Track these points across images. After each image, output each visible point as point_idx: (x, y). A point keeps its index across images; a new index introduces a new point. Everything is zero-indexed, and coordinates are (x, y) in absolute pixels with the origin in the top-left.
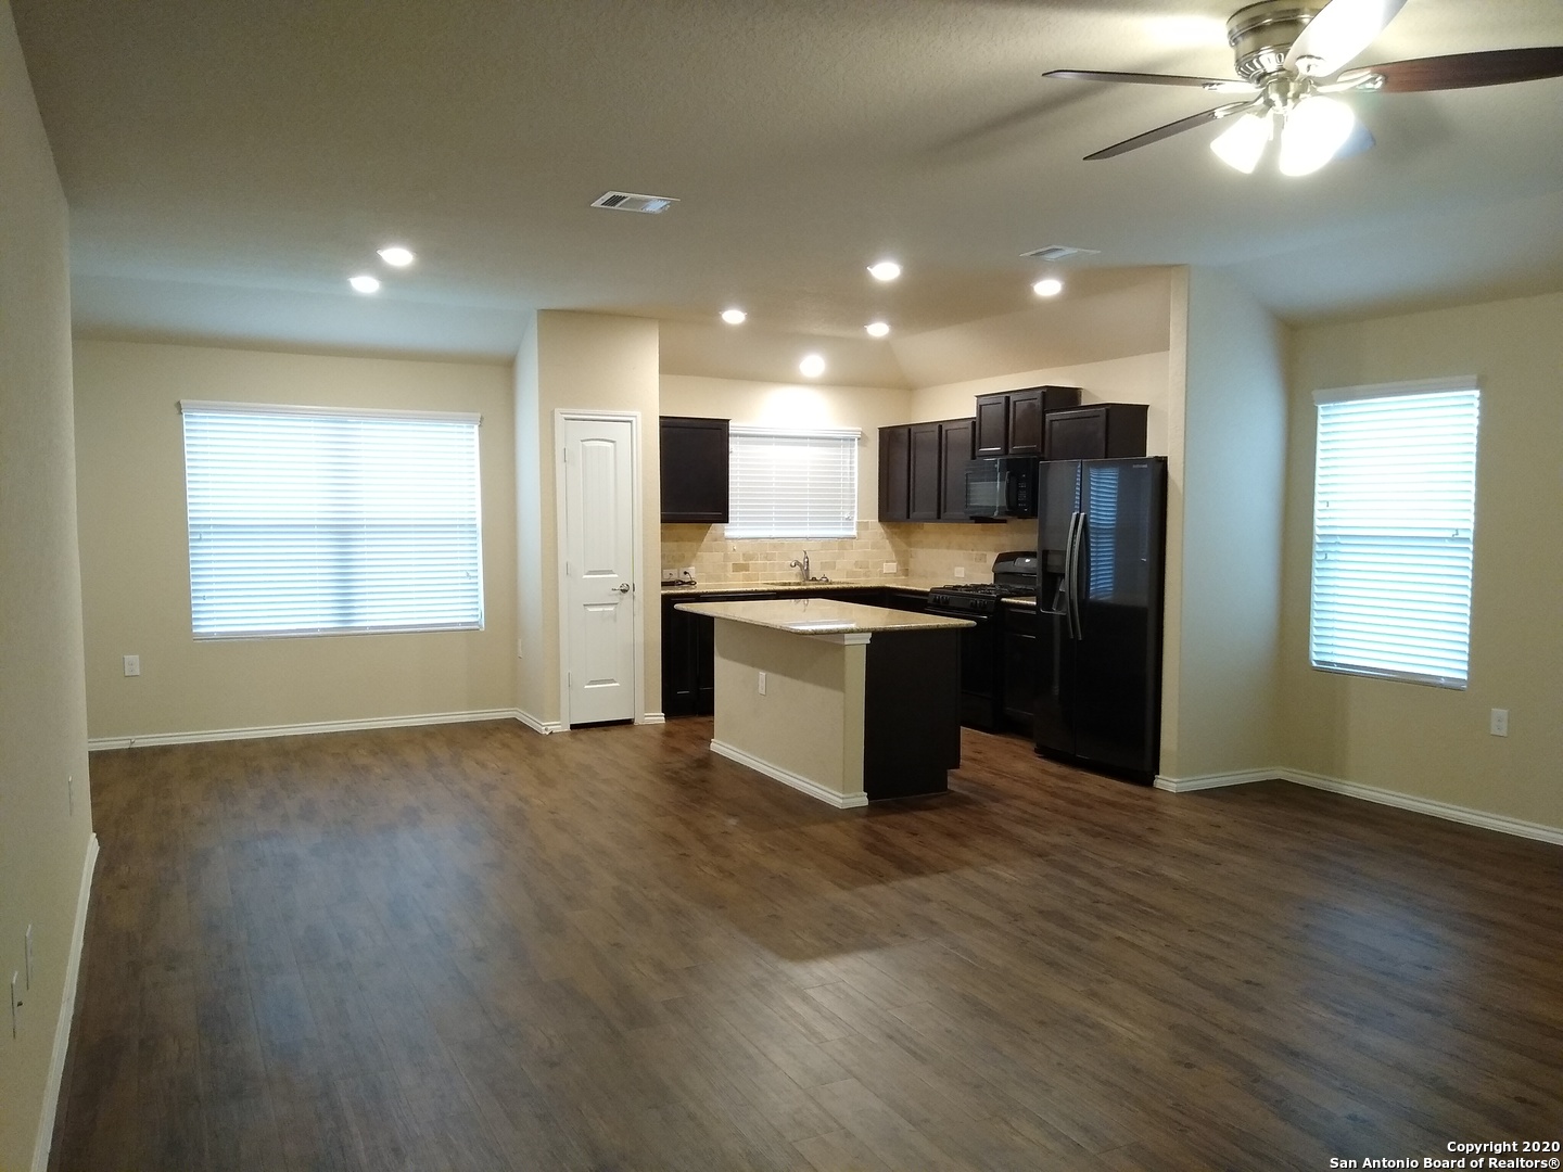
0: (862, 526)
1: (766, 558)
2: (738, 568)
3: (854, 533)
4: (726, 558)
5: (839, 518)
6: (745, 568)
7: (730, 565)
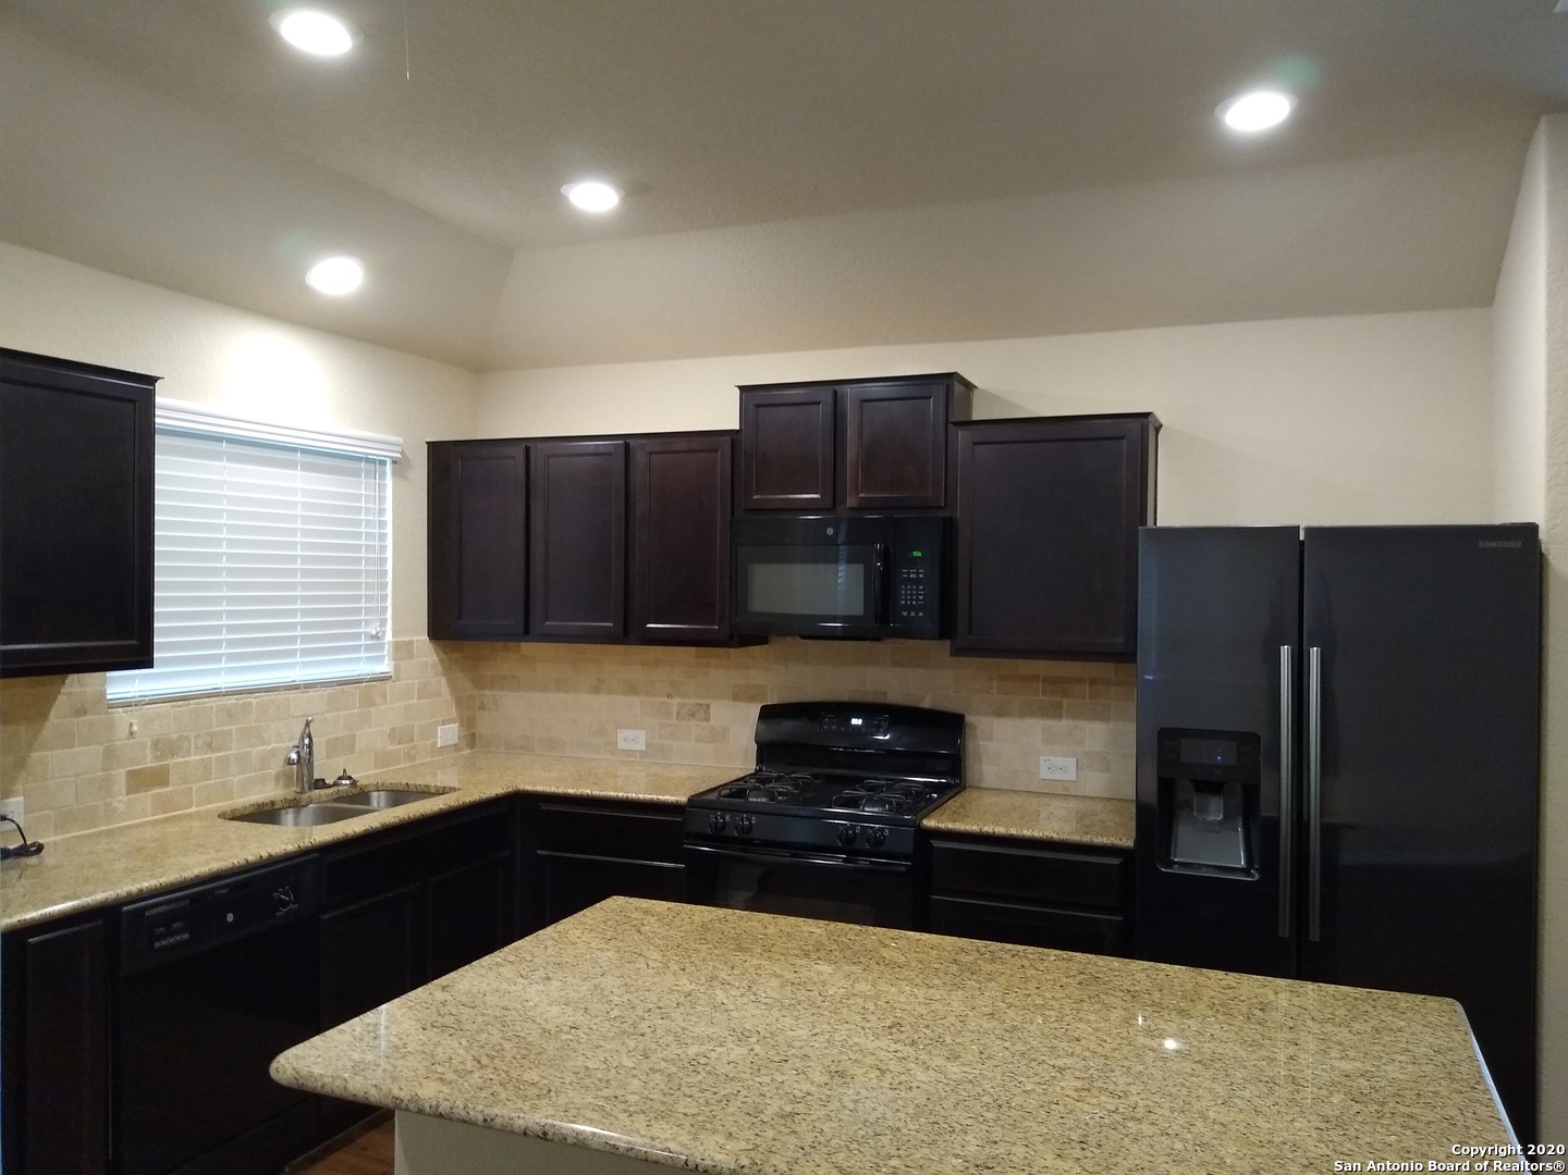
0: (402, 650)
1: (210, 747)
2: (141, 780)
3: (385, 667)
4: (110, 756)
5: (357, 636)
6: (158, 777)
7: (120, 774)
